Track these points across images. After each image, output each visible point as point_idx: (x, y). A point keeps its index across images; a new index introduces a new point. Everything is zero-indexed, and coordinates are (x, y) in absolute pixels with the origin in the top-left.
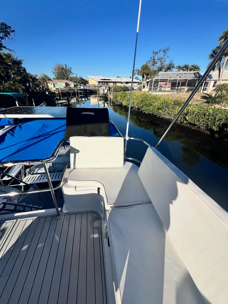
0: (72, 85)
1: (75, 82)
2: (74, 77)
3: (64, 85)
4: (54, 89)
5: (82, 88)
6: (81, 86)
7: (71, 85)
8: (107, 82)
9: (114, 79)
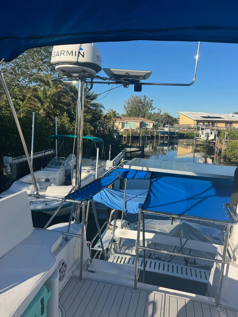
1: (156, 121)
2: (155, 114)
3: (138, 125)
4: (122, 130)
5: (166, 130)
6: (164, 126)
7: (148, 125)
8: (213, 123)
9: (227, 117)
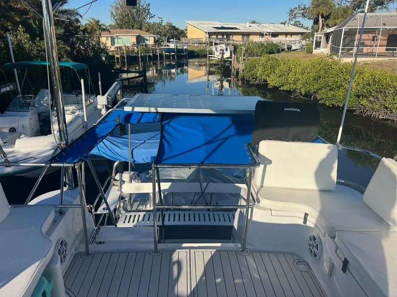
0: (150, 41)
1: (158, 34)
2: (154, 24)
3: (134, 40)
4: (113, 48)
5: (172, 46)
6: (168, 41)
7: (147, 40)
8: (228, 35)
9: (243, 27)
